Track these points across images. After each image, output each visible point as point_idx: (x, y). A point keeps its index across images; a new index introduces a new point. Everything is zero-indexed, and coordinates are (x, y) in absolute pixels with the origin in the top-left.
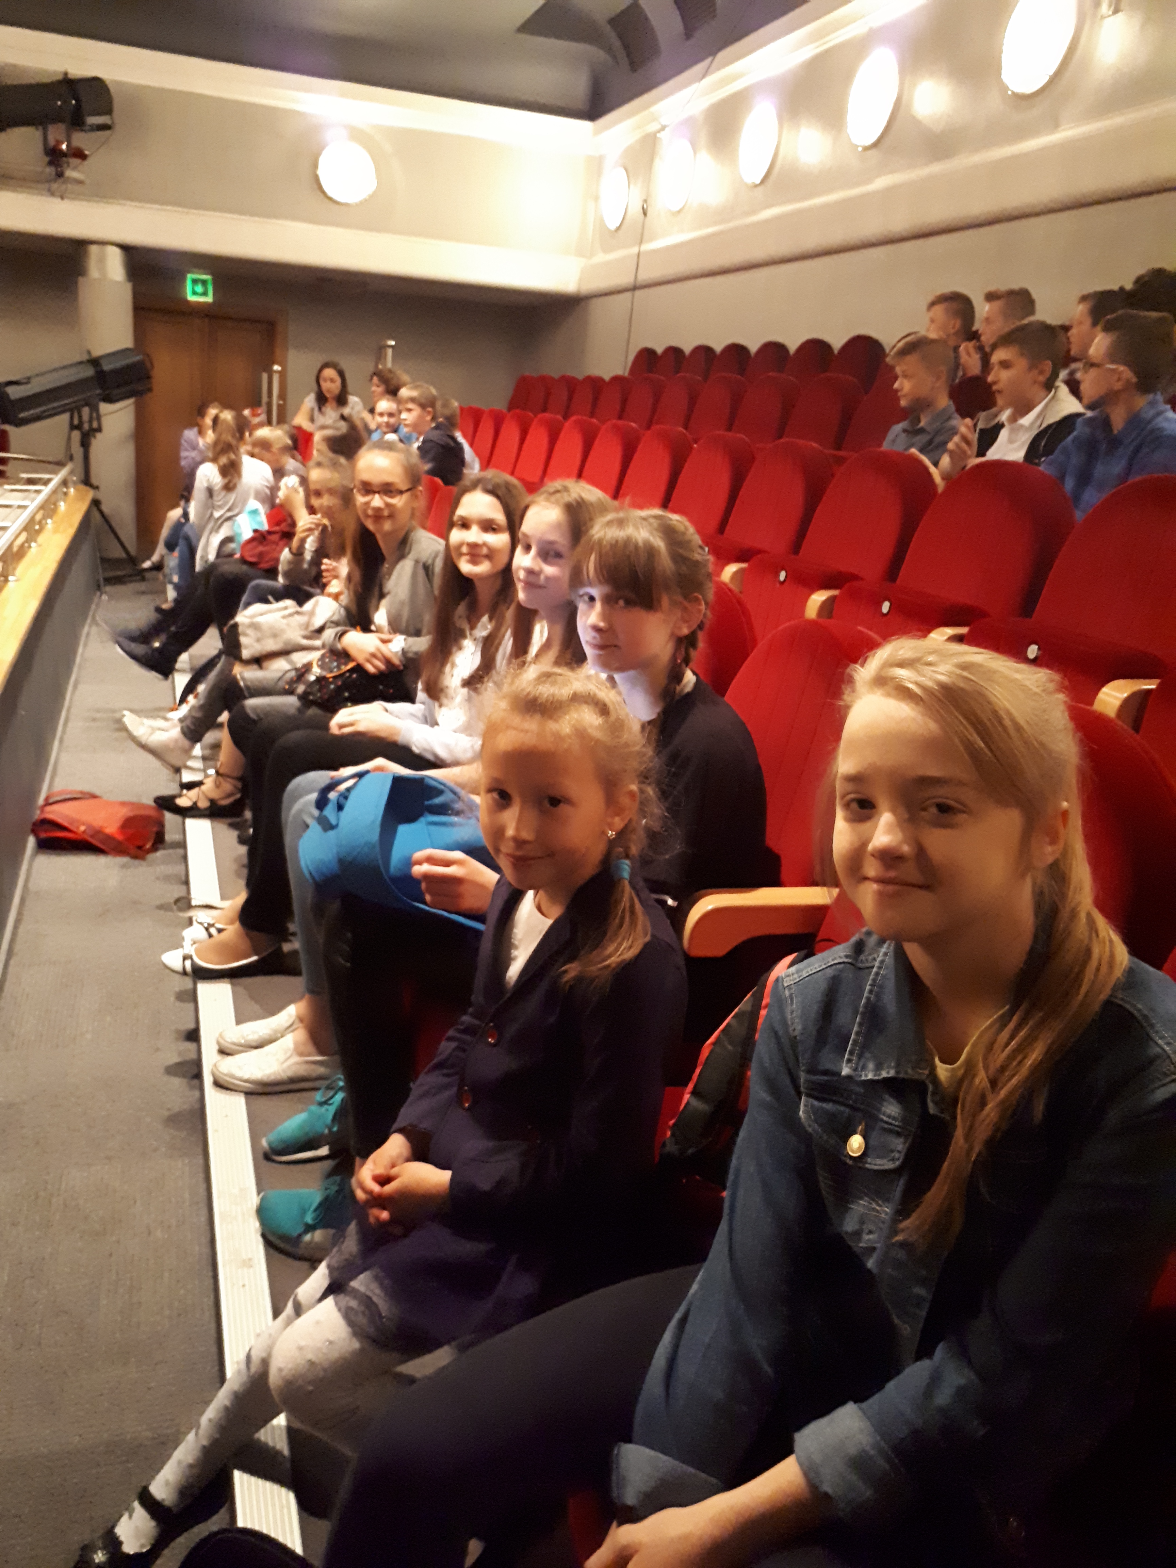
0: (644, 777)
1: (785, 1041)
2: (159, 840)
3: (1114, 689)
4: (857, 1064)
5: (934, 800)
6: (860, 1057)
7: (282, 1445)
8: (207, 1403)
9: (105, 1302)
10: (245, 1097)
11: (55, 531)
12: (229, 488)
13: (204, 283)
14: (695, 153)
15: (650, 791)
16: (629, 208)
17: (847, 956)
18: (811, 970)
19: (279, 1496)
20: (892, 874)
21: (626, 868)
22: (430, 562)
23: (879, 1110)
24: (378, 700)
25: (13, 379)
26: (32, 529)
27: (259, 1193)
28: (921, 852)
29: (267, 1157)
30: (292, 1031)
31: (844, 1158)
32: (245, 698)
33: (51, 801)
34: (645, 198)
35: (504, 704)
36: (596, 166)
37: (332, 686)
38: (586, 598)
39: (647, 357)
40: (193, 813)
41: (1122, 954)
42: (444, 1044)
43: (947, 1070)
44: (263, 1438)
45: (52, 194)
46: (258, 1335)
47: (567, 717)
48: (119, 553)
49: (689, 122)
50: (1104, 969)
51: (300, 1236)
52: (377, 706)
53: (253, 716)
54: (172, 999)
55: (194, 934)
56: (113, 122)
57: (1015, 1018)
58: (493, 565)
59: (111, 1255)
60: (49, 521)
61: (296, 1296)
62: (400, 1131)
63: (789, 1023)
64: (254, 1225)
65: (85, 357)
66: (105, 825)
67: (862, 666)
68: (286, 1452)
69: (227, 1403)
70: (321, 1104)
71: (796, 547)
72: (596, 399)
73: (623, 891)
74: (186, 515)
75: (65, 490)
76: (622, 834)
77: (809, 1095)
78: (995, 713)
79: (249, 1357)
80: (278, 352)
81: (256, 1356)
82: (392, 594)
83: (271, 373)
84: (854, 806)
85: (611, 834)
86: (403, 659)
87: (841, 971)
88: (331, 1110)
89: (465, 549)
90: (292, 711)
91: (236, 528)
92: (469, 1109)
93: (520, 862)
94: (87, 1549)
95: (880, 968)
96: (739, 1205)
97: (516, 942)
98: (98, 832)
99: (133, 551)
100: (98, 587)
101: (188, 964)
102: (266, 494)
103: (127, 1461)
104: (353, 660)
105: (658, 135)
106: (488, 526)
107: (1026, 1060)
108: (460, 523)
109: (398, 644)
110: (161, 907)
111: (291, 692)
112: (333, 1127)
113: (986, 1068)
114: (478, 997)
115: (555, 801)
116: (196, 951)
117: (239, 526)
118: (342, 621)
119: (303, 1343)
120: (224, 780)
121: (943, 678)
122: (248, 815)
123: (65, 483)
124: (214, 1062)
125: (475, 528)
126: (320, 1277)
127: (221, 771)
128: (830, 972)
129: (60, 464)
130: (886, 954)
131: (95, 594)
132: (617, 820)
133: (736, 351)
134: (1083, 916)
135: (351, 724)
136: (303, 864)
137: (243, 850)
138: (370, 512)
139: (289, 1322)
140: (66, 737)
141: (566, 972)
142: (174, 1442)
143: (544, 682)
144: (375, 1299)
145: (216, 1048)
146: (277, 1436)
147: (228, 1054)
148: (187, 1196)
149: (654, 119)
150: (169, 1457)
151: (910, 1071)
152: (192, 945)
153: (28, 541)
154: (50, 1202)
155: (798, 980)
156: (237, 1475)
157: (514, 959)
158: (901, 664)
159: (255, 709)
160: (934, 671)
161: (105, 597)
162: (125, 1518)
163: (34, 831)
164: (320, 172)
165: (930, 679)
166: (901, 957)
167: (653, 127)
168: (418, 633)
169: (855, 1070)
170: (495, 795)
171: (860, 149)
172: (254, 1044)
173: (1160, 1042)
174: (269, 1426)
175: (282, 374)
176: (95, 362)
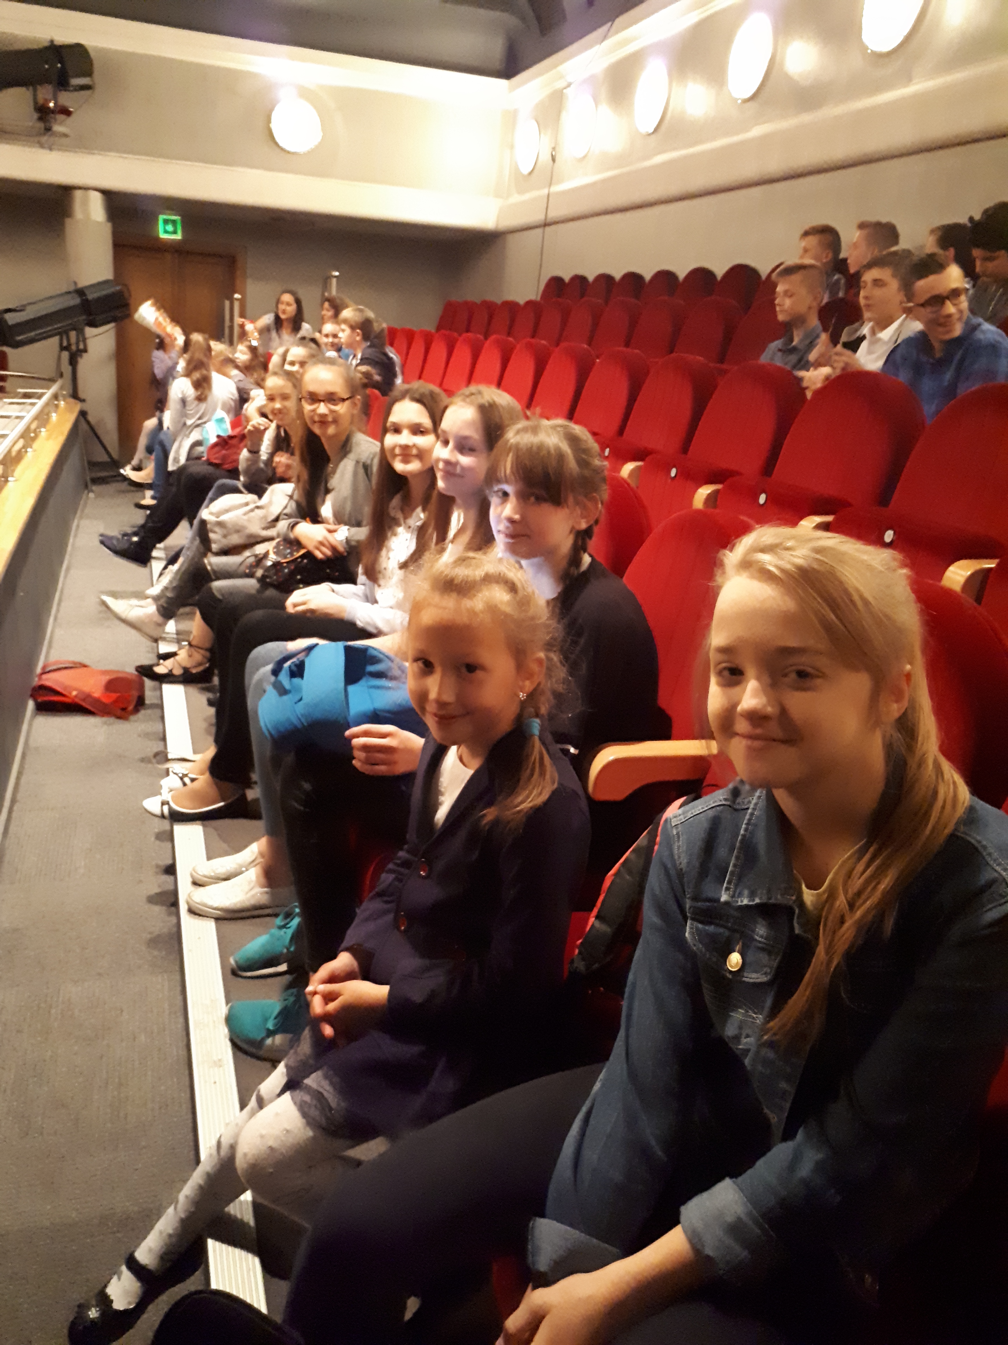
0: (549, 646)
1: (673, 872)
2: (140, 703)
3: (959, 567)
4: (735, 892)
5: (794, 668)
6: (736, 886)
7: (248, 1217)
8: (185, 1181)
9: (96, 1097)
10: (216, 923)
11: (48, 438)
12: (201, 399)
13: (174, 222)
14: (596, 106)
15: (555, 657)
16: (540, 155)
17: (725, 800)
18: (695, 812)
19: (247, 1260)
20: (759, 731)
21: (536, 726)
22: (369, 462)
23: (753, 931)
24: (324, 582)
25: (10, 306)
26: (28, 437)
27: (227, 1003)
28: (783, 712)
29: (234, 973)
30: (256, 865)
31: (724, 973)
32: (212, 580)
33: (48, 669)
34: (553, 146)
35: (426, 586)
36: (511, 118)
37: (286, 571)
38: (500, 494)
39: (556, 284)
40: (171, 679)
41: (964, 793)
42: (384, 876)
43: (812, 895)
44: (232, 1212)
45: (42, 146)
46: (227, 1124)
47: (480, 595)
48: (105, 458)
49: (591, 80)
50: (948, 807)
51: (263, 1040)
52: (325, 587)
53: (219, 597)
54: (153, 839)
55: (170, 783)
56: (94, 84)
57: (872, 850)
58: (423, 465)
59: (101, 1057)
60: (43, 430)
61: (259, 1091)
62: (347, 949)
63: (676, 857)
64: (224, 1031)
65: (72, 288)
66: (93, 690)
67: (731, 550)
68: (252, 1223)
69: (201, 1182)
70: (281, 927)
71: (685, 447)
72: (513, 321)
73: (533, 746)
74: (160, 423)
75: (56, 402)
76: (532, 696)
77: (693, 919)
78: (846, 591)
79: (219, 1144)
80: (238, 282)
81: (225, 1142)
82: (337, 490)
83: (232, 301)
84: (726, 673)
85: (522, 696)
86: (346, 546)
87: (721, 812)
88: (289, 932)
89: (397, 451)
90: (253, 591)
91: (204, 433)
92: (405, 931)
93: (444, 720)
94: (83, 1308)
95: (754, 809)
96: (635, 1013)
97: (443, 790)
98: (88, 696)
99: (115, 455)
100: (86, 487)
101: (166, 809)
102: (231, 405)
103: (118, 1232)
104: (304, 548)
105: (565, 91)
106: (417, 430)
107: (879, 886)
108: (392, 428)
109: (342, 534)
110: (143, 760)
111: (251, 575)
112: (290, 947)
113: (846, 893)
114: (411, 836)
115: (471, 668)
116: (173, 797)
117: (207, 432)
118: (294, 515)
119: (264, 1132)
120: (195, 650)
121: (800, 561)
122: (216, 680)
123: (56, 397)
124: (189, 892)
125: (405, 432)
126: (279, 1075)
127: (194, 643)
128: (711, 813)
129: (52, 380)
130: (759, 797)
131: (83, 493)
132: (527, 683)
133: (633, 279)
134: (930, 762)
135: (304, 604)
136: (262, 724)
137: (212, 711)
138: (316, 419)
139: (253, 1114)
140: (59, 616)
141: (484, 815)
142: (158, 1214)
143: (460, 565)
144: (325, 1094)
145: (190, 880)
146: (244, 1209)
147: (200, 885)
148: (166, 1006)
149: (561, 77)
150: (152, 1227)
151: (779, 897)
152: (169, 792)
153: (25, 447)
154: (49, 1012)
155: (684, 820)
156: (211, 1243)
157: (441, 804)
158: (763, 550)
159: (220, 590)
160: (792, 555)
161: (91, 495)
162: (114, 1280)
163: (33, 696)
164: (273, 126)
165: (789, 562)
166: (771, 801)
167: (560, 84)
168: (359, 524)
169: (733, 897)
170: (420, 664)
171: (739, 101)
172: (223, 877)
173: (998, 868)
174: (237, 1200)
175: (242, 302)
176: (80, 292)
